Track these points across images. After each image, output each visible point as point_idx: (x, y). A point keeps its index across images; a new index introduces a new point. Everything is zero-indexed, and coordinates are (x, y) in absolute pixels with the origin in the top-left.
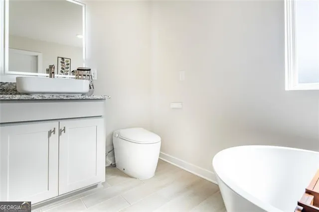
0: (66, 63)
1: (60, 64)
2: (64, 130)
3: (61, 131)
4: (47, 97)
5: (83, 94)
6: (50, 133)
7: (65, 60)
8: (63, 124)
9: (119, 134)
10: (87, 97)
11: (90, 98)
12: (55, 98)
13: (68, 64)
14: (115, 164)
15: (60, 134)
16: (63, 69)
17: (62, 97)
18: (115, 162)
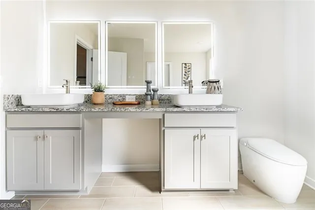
0: (188, 68)
1: (184, 68)
2: (204, 136)
3: (202, 137)
4: (193, 109)
5: (217, 107)
6: (194, 137)
7: (187, 65)
8: (204, 132)
9: (247, 143)
10: (222, 110)
11: (224, 110)
12: (198, 110)
13: (189, 69)
14: (242, 171)
15: (201, 139)
16: (186, 72)
17: (203, 110)
18: (242, 168)
